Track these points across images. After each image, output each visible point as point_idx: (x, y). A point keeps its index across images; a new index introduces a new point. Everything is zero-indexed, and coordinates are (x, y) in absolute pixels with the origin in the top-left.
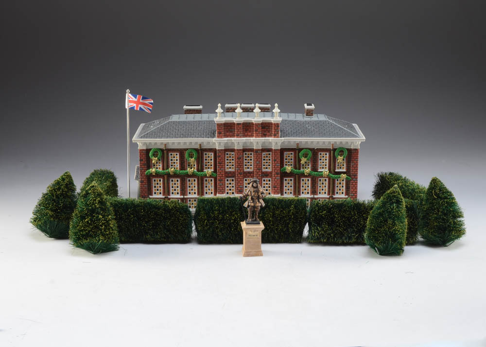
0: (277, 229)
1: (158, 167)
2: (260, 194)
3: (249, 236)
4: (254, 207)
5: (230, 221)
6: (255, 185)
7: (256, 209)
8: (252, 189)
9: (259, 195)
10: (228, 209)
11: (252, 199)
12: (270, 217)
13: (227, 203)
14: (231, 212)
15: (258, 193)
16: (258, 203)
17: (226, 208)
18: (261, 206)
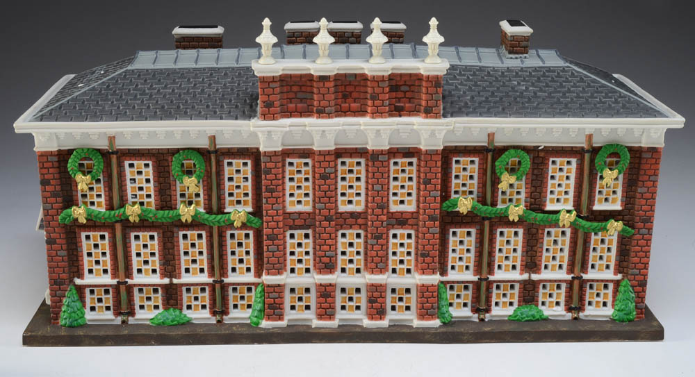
1: (96, 200)
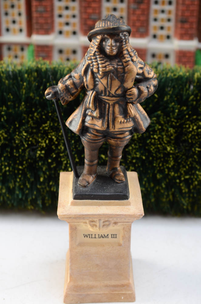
0: (188, 183)
2: (129, 84)
3: (86, 236)
4: (106, 134)
5: (35, 151)
6: (110, 45)
7: (112, 141)
8: (99, 66)
9: (125, 91)
10: (29, 112)
11: (98, 102)
12: (169, 143)
13: (29, 89)
14: (39, 123)
15: (123, 81)
16: (120, 118)
17: (23, 107)
18: (135, 130)
